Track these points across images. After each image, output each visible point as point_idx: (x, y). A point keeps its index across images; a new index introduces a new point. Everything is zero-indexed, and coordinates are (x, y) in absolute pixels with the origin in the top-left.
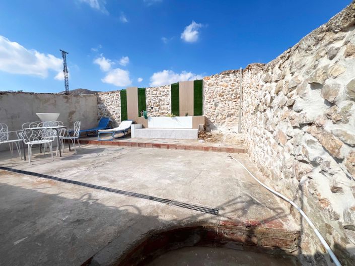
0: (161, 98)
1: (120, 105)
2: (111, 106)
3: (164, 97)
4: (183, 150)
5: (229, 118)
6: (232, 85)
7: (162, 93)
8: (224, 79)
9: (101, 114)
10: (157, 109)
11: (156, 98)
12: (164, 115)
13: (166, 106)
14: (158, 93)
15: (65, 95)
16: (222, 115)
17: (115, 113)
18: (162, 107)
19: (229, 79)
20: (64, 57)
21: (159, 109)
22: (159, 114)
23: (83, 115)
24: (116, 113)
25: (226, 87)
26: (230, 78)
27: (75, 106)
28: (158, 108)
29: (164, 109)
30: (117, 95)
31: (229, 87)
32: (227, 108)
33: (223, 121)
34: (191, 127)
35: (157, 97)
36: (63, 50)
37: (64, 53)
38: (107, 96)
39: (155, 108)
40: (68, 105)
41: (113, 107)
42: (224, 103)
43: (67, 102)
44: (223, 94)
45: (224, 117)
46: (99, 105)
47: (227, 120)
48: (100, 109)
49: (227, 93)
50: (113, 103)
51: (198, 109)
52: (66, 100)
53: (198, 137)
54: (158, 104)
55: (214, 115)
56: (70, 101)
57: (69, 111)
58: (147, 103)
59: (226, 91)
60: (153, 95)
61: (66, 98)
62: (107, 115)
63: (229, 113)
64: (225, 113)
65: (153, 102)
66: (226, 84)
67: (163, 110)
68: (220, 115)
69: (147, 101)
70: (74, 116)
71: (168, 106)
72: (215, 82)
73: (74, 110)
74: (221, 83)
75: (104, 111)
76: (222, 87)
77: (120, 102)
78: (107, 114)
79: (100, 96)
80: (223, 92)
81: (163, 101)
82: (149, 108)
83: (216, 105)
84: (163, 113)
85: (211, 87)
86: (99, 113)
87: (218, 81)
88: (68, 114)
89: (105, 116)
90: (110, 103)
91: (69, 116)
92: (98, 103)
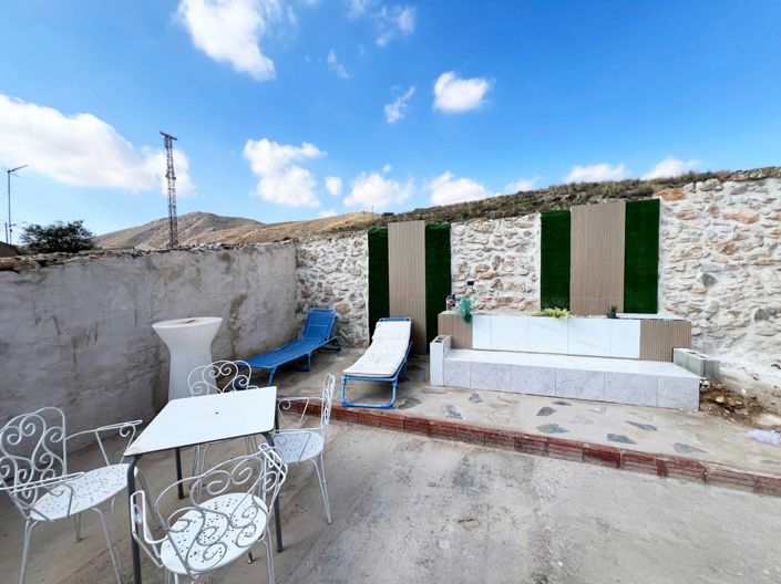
0: (501, 255)
1: (367, 272)
2: (338, 275)
3: (512, 252)
4: (748, 494)
5: (762, 323)
6: (773, 214)
7: (506, 241)
8: (745, 196)
9: (306, 296)
10: (488, 288)
11: (486, 254)
12: (514, 305)
13: (518, 280)
14: (492, 238)
15: (223, 251)
16: (736, 314)
17: (348, 294)
18: (506, 282)
19: (761, 197)
20: (168, 147)
21: (495, 286)
22: (493, 303)
23: (265, 305)
24: (352, 296)
25: (752, 221)
26: (766, 191)
27: (247, 281)
28: (490, 283)
29: (512, 287)
30: (356, 244)
31: (763, 220)
32: (753, 292)
33: (738, 332)
34: (636, 353)
35: (489, 250)
36: (167, 133)
37: (168, 138)
38: (325, 247)
39: (482, 282)
40: (229, 278)
41: (343, 276)
42: (739, 273)
43: (228, 270)
44: (737, 244)
45: (741, 319)
46: (301, 271)
47: (751, 330)
48: (302, 282)
49: (753, 240)
50: (344, 265)
51: (640, 291)
52: (225, 264)
53: (701, 401)
54: (491, 271)
55: (700, 311)
56: (234, 266)
57: (231, 298)
58: (454, 270)
59: (752, 235)
60: (476, 246)
61: (226, 258)
62: (324, 301)
63: (763, 307)
64: (748, 308)
65: (473, 266)
66: (751, 213)
67: (510, 289)
68: (723, 311)
69: (456, 261)
70: (242, 309)
71: (527, 279)
72: (707, 206)
73: (243, 291)
74: (729, 211)
75: (316, 287)
76: (733, 223)
77: (366, 264)
78: (323, 296)
79: (304, 247)
80: (738, 238)
81: (511, 264)
82: (462, 284)
83: (708, 280)
84: (509, 300)
85: (690, 223)
86: (299, 292)
87: (719, 204)
88: (229, 306)
89: (319, 302)
90: (334, 267)
91: (232, 312)
92: (299, 265)
